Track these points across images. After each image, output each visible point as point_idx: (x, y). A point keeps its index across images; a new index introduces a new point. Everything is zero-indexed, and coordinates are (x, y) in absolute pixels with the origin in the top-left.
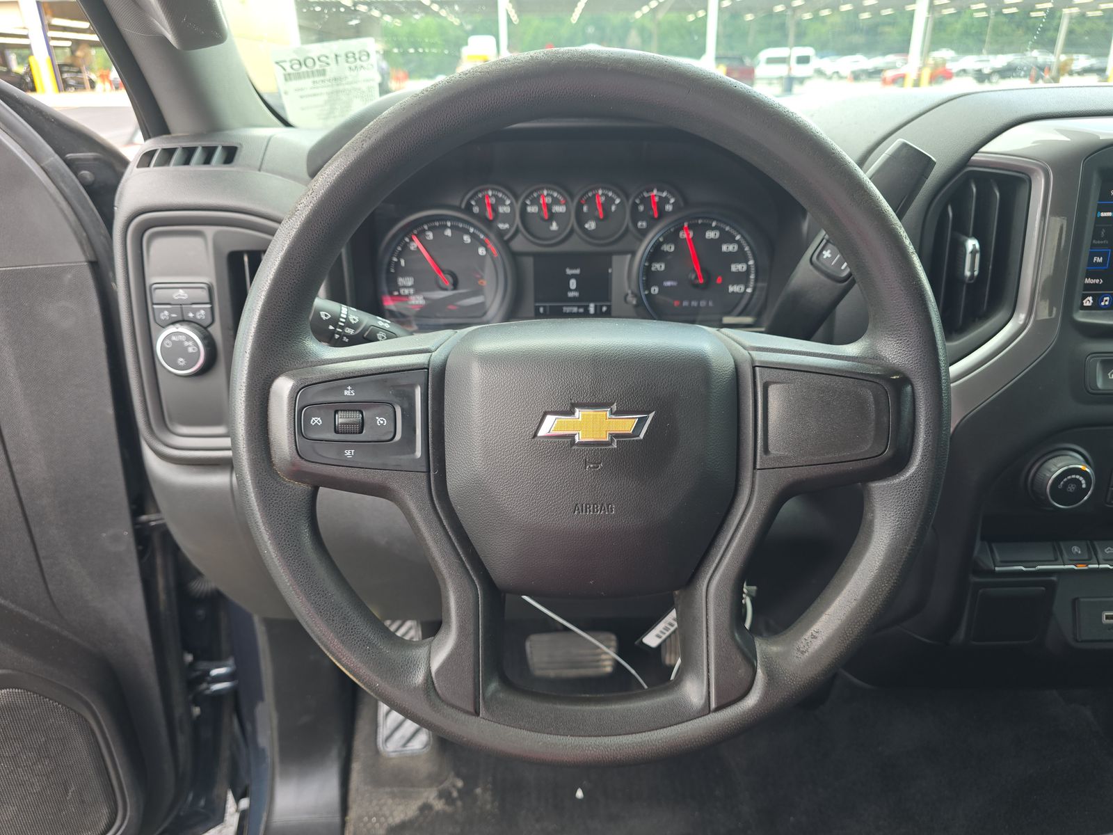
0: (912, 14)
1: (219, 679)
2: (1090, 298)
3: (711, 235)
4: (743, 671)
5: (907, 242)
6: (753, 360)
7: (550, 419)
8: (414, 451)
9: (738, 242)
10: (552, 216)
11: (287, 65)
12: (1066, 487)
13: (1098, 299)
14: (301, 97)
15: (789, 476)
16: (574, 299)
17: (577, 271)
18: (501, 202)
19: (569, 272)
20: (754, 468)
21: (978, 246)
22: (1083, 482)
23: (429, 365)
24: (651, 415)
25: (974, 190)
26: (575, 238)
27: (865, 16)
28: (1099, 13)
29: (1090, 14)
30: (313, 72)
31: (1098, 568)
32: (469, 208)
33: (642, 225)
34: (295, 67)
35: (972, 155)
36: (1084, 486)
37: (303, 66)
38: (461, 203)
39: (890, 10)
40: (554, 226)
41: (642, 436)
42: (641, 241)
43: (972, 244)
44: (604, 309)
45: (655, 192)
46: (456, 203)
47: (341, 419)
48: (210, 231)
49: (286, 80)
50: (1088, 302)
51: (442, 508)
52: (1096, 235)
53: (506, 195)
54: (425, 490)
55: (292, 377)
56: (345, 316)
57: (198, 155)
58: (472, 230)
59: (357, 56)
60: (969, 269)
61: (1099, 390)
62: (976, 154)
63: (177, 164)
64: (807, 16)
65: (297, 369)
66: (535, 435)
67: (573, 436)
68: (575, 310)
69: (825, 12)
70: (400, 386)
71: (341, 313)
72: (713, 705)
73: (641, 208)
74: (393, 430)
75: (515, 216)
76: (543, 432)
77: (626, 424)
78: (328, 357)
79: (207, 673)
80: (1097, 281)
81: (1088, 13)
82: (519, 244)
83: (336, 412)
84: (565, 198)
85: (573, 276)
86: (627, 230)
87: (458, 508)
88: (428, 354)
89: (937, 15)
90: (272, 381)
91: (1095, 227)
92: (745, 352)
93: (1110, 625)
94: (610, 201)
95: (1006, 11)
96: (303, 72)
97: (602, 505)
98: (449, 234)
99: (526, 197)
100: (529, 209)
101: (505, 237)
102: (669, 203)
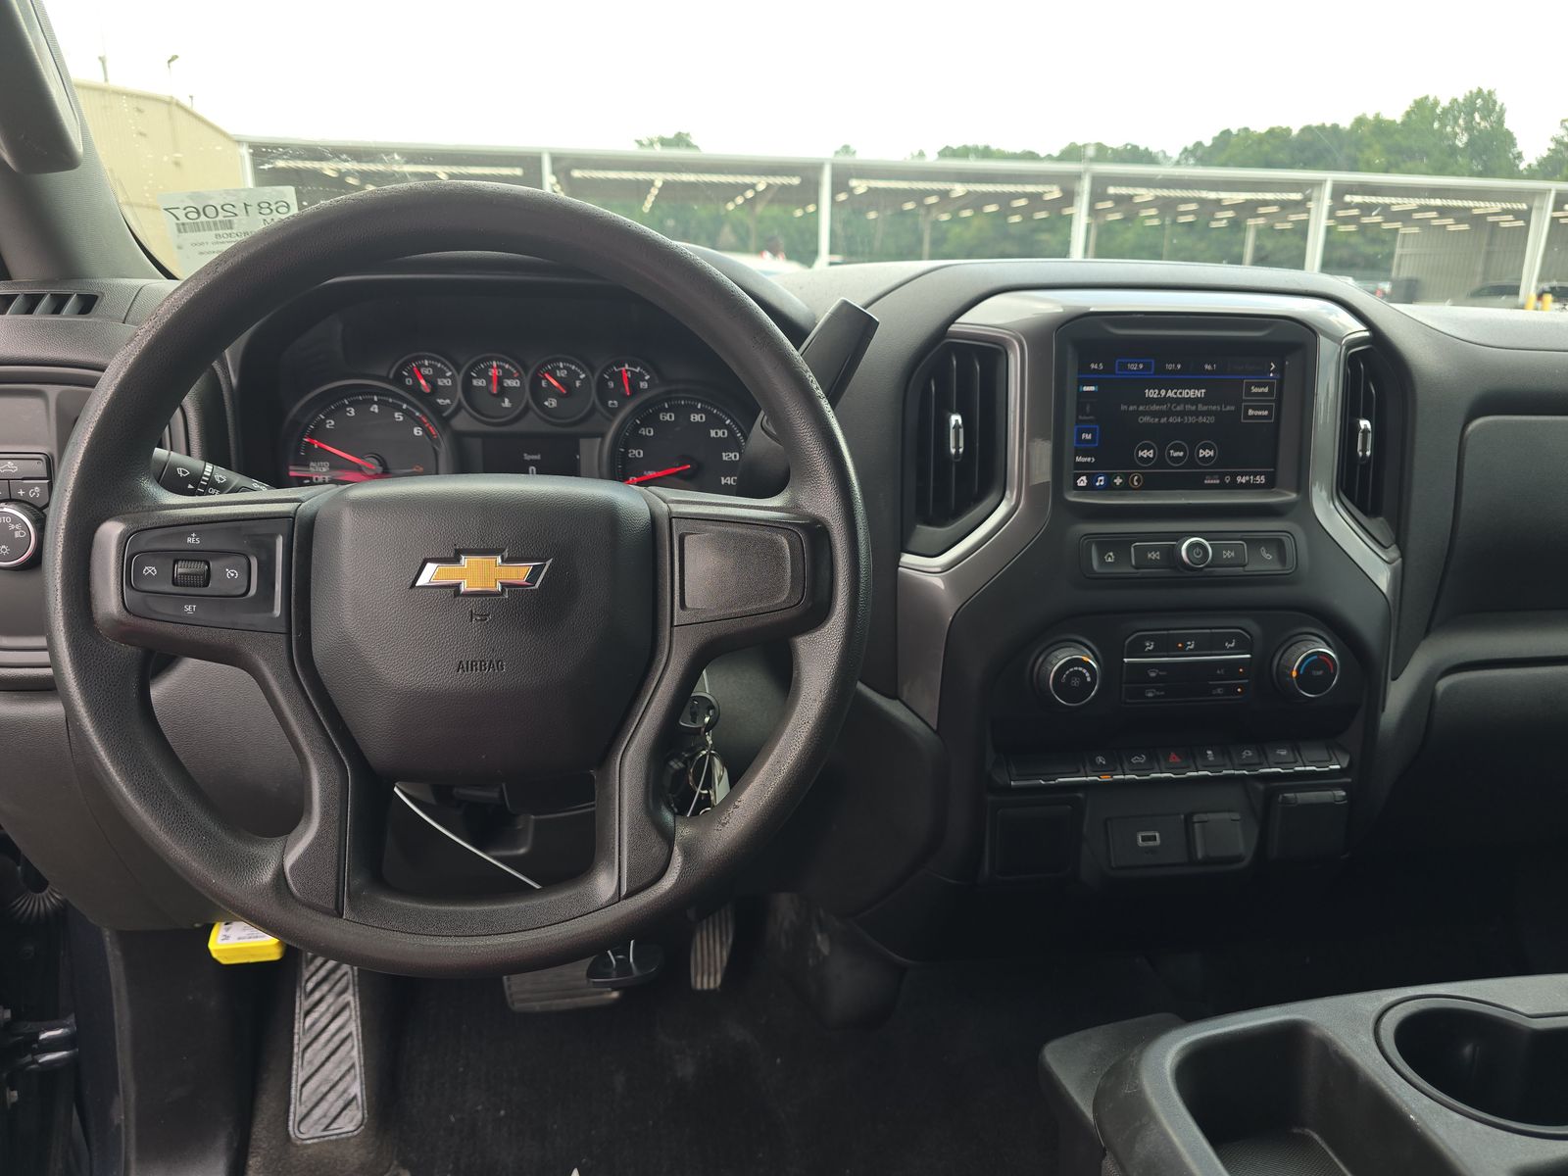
0: (1070, 217)
1: (53, 1045)
2: (1084, 478)
3: (696, 418)
4: (657, 849)
5: (815, 385)
6: (670, 512)
7: (430, 568)
8: (272, 609)
9: (727, 427)
10: (504, 391)
11: (180, 214)
12: (1070, 681)
13: (1092, 479)
14: (201, 253)
15: (706, 632)
17: (538, 457)
18: (441, 374)
19: (527, 457)
20: (672, 625)
21: (960, 422)
22: (1087, 674)
23: (295, 514)
24: (548, 563)
25: (955, 363)
26: (531, 415)
27: (1016, 219)
28: (1288, 226)
29: (1279, 226)
30: (215, 223)
31: (1124, 779)
32: (398, 380)
33: (613, 404)
34: (190, 215)
35: (949, 326)
36: (1089, 679)
37: (203, 216)
38: (389, 373)
39: (1043, 213)
40: (507, 403)
41: (537, 585)
42: (611, 421)
43: (956, 419)
45: (627, 367)
46: (383, 373)
47: (181, 569)
48: (52, 391)
49: (179, 231)
50: (1082, 482)
51: (306, 676)
52: (1080, 410)
53: (446, 365)
54: (285, 655)
55: (124, 521)
56: (209, 474)
57: (44, 302)
58: (405, 406)
59: (273, 207)
60: (955, 446)
61: (1095, 573)
62: (953, 326)
63: (17, 312)
64: (945, 217)
65: (130, 512)
66: (413, 585)
67: (458, 586)
69: (967, 213)
70: (258, 535)
71: (204, 470)
72: (624, 890)
73: (611, 385)
74: (246, 584)
75: (456, 391)
76: (423, 581)
77: (519, 573)
78: (168, 503)
79: (35, 1038)
80: (1089, 459)
81: (1277, 225)
82: (463, 422)
83: (176, 562)
84: (518, 371)
85: (532, 462)
86: (593, 410)
87: (324, 675)
88: (296, 504)
89: (1101, 221)
90: (99, 525)
91: (1078, 403)
92: (664, 506)
93: (1146, 847)
94: (573, 375)
95: (1183, 219)
96: (202, 223)
97: (491, 661)
98: (376, 411)
99: (471, 368)
100: (475, 382)
101: (445, 415)
102: (644, 380)
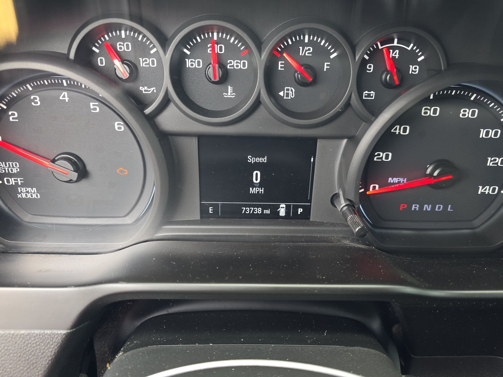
3: (466, 113)
10: (227, 77)
16: (256, 197)
17: (264, 160)
19: (251, 160)
26: (261, 112)
33: (369, 95)
40: (230, 93)
44: (300, 210)
45: (395, 43)
53: (149, 39)
68: (259, 211)
73: (370, 68)
82: (170, 121)
84: (248, 47)
85: (257, 166)
86: (346, 107)
98: (67, 99)
99: (185, 41)
100: (188, 63)
101: (148, 111)
102: (415, 63)
